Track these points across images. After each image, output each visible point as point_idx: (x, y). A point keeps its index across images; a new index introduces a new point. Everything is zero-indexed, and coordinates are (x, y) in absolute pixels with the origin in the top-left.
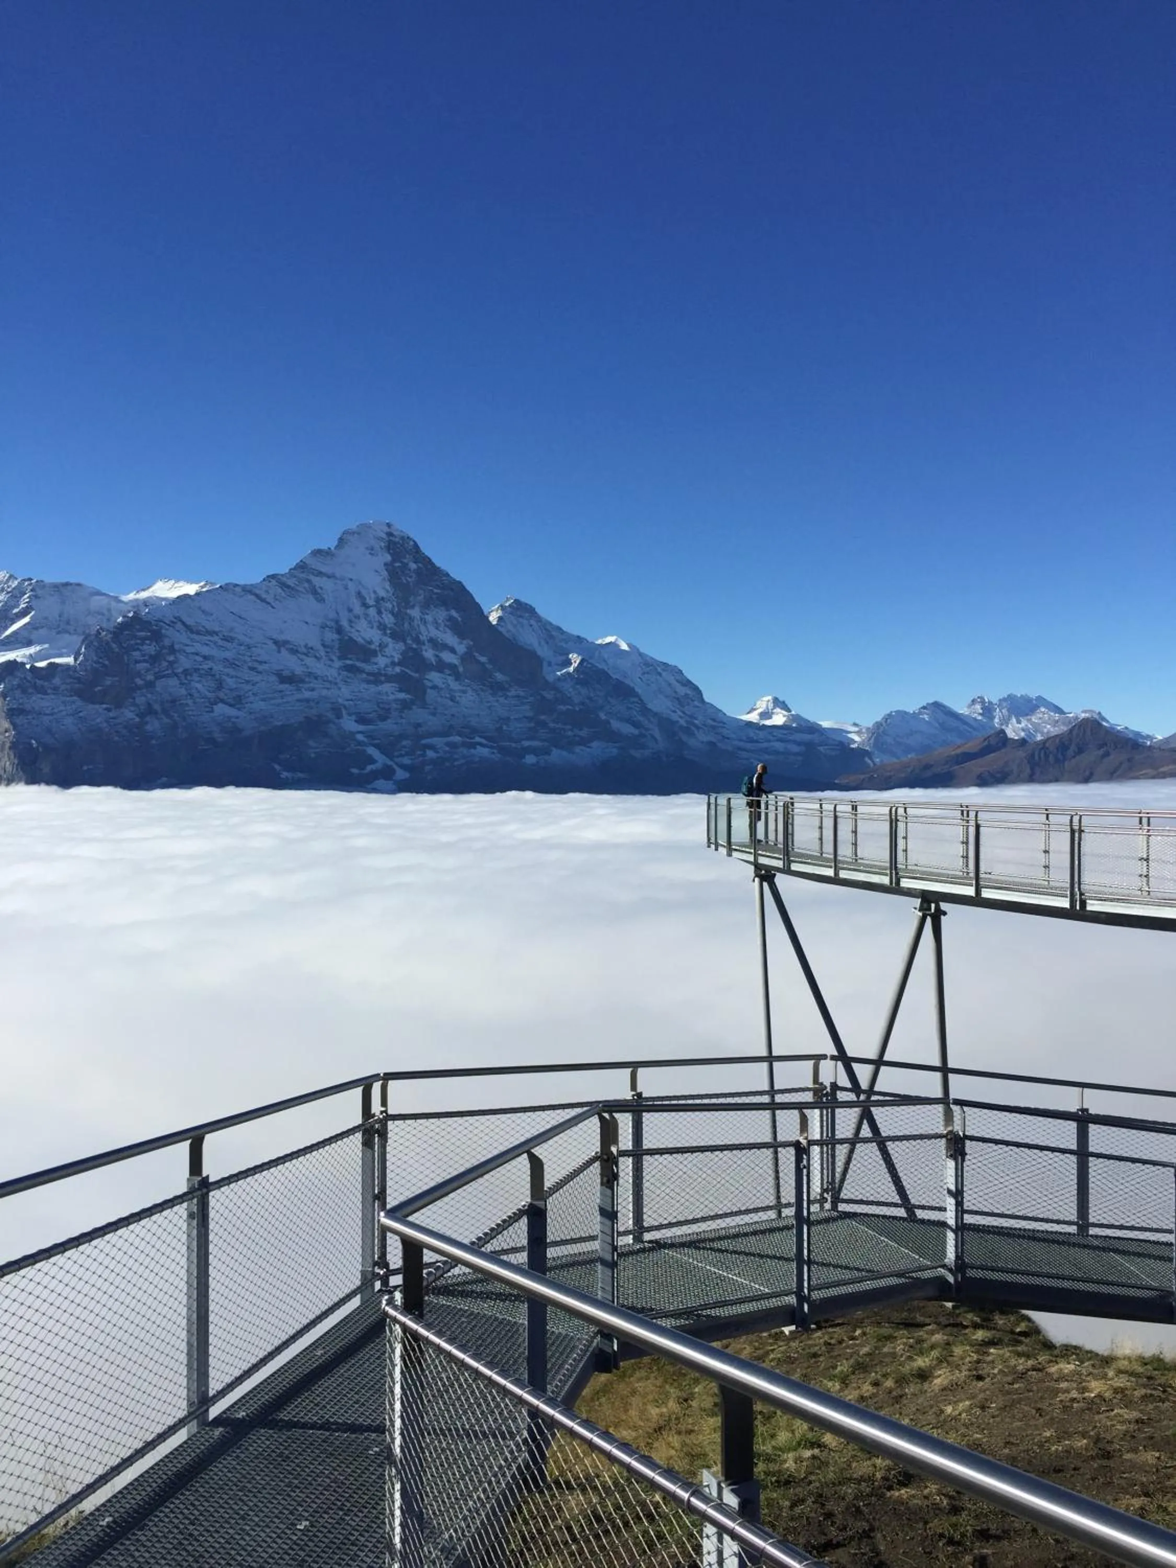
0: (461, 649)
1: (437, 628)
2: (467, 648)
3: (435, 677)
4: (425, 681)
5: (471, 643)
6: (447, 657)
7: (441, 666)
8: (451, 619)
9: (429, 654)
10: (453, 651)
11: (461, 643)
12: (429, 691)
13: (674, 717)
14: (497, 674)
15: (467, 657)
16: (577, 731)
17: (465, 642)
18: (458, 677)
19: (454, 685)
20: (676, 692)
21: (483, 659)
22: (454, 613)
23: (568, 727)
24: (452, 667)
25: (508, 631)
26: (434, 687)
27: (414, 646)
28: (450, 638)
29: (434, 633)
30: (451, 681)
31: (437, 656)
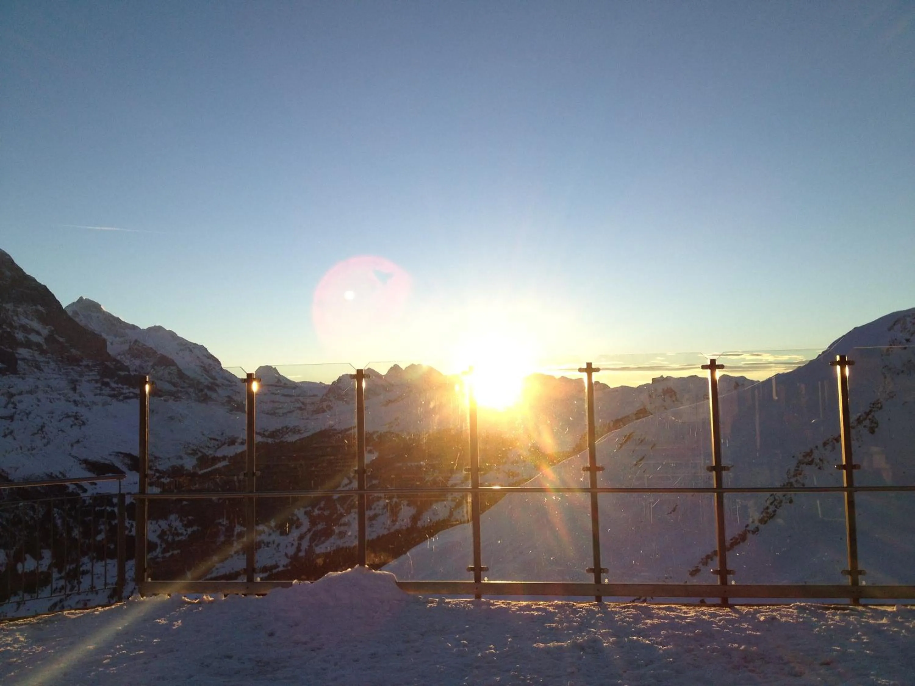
0: (45, 332)
1: (27, 318)
2: (49, 332)
3: (23, 352)
4: (17, 355)
5: (53, 329)
6: (34, 338)
7: (28, 344)
8: (37, 311)
9: (20, 336)
10: (38, 333)
11: (45, 328)
12: (19, 362)
13: (203, 380)
14: (72, 350)
15: (50, 339)
16: (132, 390)
17: (47, 327)
18: (43, 352)
19: (40, 358)
20: (202, 362)
21: (61, 340)
22: (40, 308)
23: (125, 387)
24: (38, 345)
25: (81, 320)
26: (23, 359)
27: (9, 330)
28: (35, 325)
29: (24, 321)
30: (36, 354)
31: (26, 337)
